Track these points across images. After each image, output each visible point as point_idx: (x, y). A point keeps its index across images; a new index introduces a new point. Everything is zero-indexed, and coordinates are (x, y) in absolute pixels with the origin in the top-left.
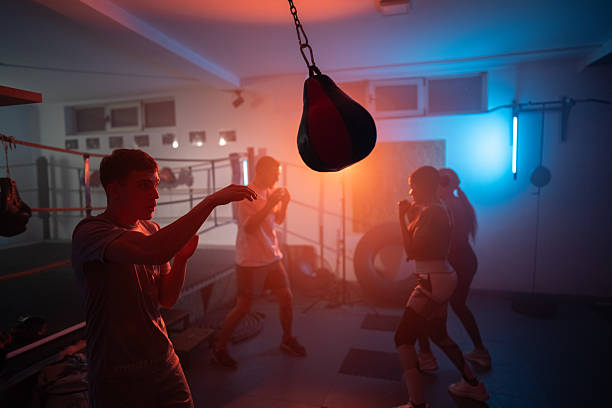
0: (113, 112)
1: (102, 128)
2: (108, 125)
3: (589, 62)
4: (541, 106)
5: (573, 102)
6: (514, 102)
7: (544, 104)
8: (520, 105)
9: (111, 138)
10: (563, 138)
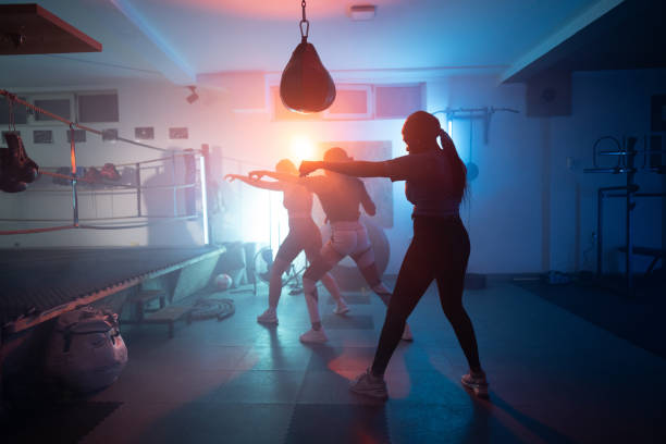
0: (37, 103)
1: (23, 121)
2: (31, 118)
3: (502, 81)
4: (468, 113)
5: (493, 110)
6: (448, 108)
7: (472, 110)
8: (454, 111)
9: (35, 132)
10: (486, 140)
